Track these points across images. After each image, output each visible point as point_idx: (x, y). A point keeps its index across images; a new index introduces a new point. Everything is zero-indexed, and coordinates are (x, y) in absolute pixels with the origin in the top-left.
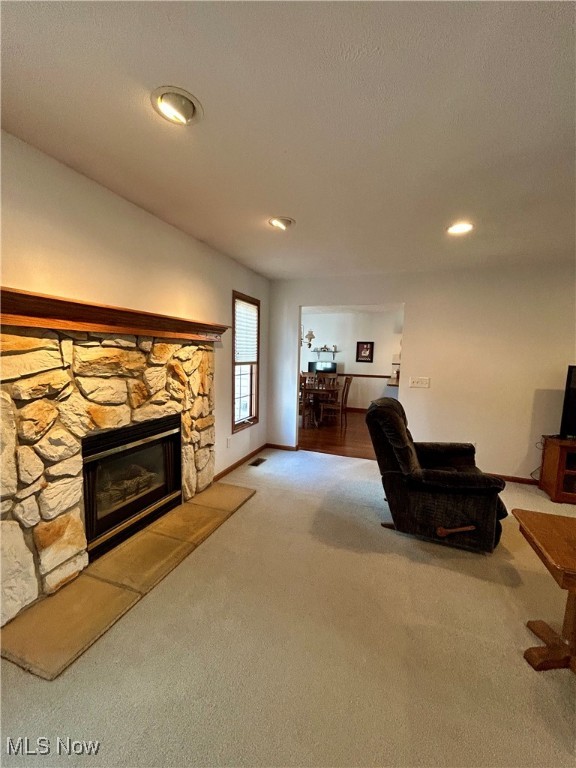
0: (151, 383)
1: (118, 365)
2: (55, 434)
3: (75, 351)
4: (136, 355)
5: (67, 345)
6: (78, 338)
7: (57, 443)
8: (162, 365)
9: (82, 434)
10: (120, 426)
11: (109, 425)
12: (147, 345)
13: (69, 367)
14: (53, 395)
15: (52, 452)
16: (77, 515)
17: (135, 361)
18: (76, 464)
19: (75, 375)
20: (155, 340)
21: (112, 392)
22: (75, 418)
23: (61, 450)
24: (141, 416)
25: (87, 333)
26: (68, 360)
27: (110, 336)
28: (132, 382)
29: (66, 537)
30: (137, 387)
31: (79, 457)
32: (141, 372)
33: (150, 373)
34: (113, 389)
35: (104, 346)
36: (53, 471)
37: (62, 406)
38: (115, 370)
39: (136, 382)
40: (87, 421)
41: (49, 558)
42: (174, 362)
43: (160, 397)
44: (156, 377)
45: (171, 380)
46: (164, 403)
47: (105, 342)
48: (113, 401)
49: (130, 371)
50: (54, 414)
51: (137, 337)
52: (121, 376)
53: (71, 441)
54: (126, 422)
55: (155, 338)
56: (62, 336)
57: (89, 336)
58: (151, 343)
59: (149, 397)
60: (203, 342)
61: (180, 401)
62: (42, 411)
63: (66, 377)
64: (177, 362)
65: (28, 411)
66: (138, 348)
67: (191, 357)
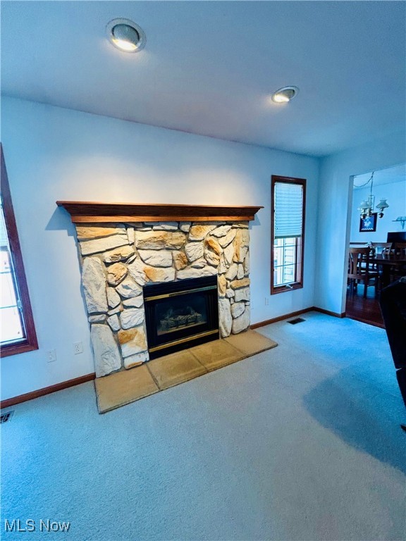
0: (190, 254)
1: (163, 242)
2: (125, 283)
3: (135, 235)
4: (178, 234)
5: (131, 230)
6: (136, 226)
7: (126, 287)
8: (200, 241)
9: (143, 284)
10: (167, 281)
11: (158, 279)
12: (186, 227)
13: (133, 244)
14: (124, 260)
15: (125, 293)
16: (142, 330)
17: (177, 239)
18: (139, 301)
19: (137, 249)
20: (192, 223)
21: (161, 259)
22: (138, 274)
23: (129, 291)
24: (183, 275)
25: (143, 223)
26: (132, 240)
27: (158, 223)
28: (176, 253)
29: (134, 341)
30: (179, 256)
31: (142, 297)
32: (182, 247)
33: (190, 247)
34: (164, 257)
35: (155, 230)
36: (126, 303)
37: (130, 267)
38: (163, 245)
39: (179, 252)
40: (144, 276)
41: (127, 349)
42: (209, 239)
43: (197, 264)
44: (195, 250)
45: (207, 251)
46: (202, 268)
47: (155, 228)
48: (162, 265)
49: (174, 245)
50: (125, 271)
51: (179, 222)
52: (168, 249)
53: (135, 287)
54: (171, 278)
55: (192, 222)
56: (127, 225)
57: (144, 225)
58: (189, 226)
59: (189, 263)
60: (237, 222)
61: (215, 267)
62: (118, 269)
63: (130, 250)
64: (212, 238)
65: (111, 269)
66: (179, 230)
67: (225, 234)
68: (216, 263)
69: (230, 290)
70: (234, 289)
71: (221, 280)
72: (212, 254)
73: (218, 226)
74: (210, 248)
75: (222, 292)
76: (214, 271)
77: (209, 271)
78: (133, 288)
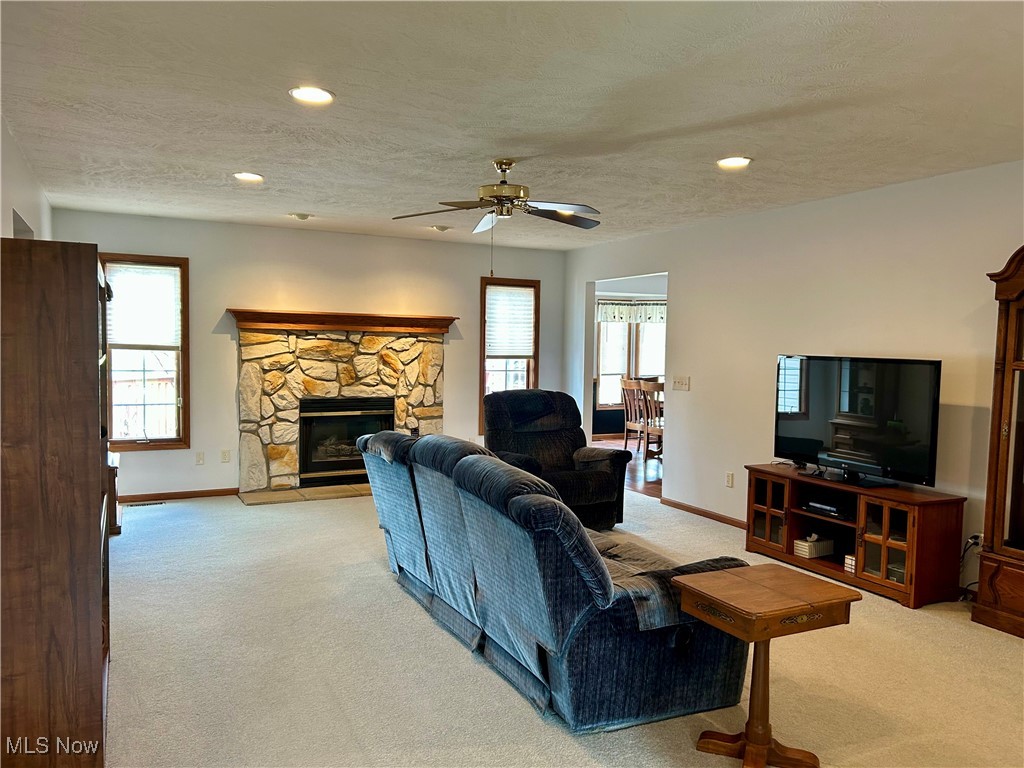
0: (359, 368)
1: (327, 352)
2: (281, 392)
3: (296, 343)
4: (346, 345)
5: (292, 338)
6: (299, 334)
7: (282, 397)
8: (374, 354)
9: (300, 397)
10: (328, 396)
11: (319, 393)
12: (356, 338)
13: (294, 352)
14: (283, 369)
15: (282, 403)
16: (294, 449)
17: (344, 350)
18: (294, 415)
19: (298, 357)
20: (364, 334)
21: (323, 371)
22: (295, 385)
23: (285, 402)
24: (348, 392)
25: (306, 331)
26: (293, 348)
27: (323, 332)
28: (341, 366)
29: (286, 458)
30: (345, 369)
31: (297, 411)
32: (350, 360)
33: (360, 361)
34: (327, 369)
35: (319, 339)
36: (280, 414)
37: (288, 376)
38: (326, 355)
39: (345, 365)
40: (302, 388)
41: (275, 467)
42: (384, 352)
43: (367, 380)
44: (366, 364)
45: (381, 367)
46: (374, 386)
47: (318, 336)
48: (324, 377)
49: (340, 357)
50: (282, 380)
51: (347, 332)
52: (332, 361)
53: (291, 398)
54: (334, 394)
55: (364, 332)
56: (289, 333)
57: (307, 333)
58: (360, 336)
59: (358, 379)
60: (423, 335)
61: (393, 386)
62: (274, 377)
63: (291, 358)
64: (390, 352)
65: (268, 376)
66: (348, 340)
67: (406, 348)
68: (394, 382)
69: (413, 419)
70: (418, 419)
71: (400, 404)
72: (388, 371)
73: (399, 338)
74: (386, 363)
75: (400, 420)
76: (391, 392)
77: (385, 391)
78: (288, 401)
